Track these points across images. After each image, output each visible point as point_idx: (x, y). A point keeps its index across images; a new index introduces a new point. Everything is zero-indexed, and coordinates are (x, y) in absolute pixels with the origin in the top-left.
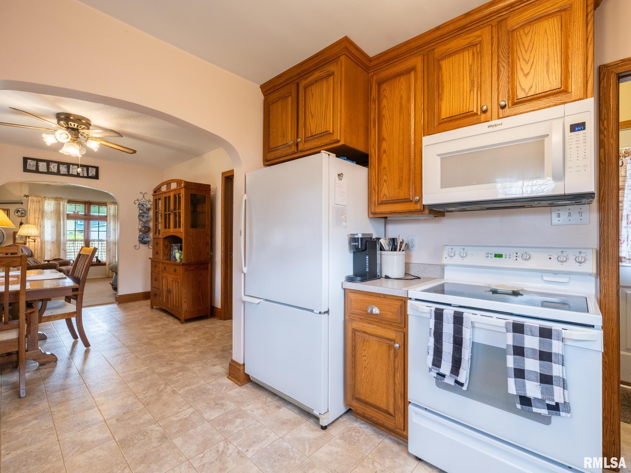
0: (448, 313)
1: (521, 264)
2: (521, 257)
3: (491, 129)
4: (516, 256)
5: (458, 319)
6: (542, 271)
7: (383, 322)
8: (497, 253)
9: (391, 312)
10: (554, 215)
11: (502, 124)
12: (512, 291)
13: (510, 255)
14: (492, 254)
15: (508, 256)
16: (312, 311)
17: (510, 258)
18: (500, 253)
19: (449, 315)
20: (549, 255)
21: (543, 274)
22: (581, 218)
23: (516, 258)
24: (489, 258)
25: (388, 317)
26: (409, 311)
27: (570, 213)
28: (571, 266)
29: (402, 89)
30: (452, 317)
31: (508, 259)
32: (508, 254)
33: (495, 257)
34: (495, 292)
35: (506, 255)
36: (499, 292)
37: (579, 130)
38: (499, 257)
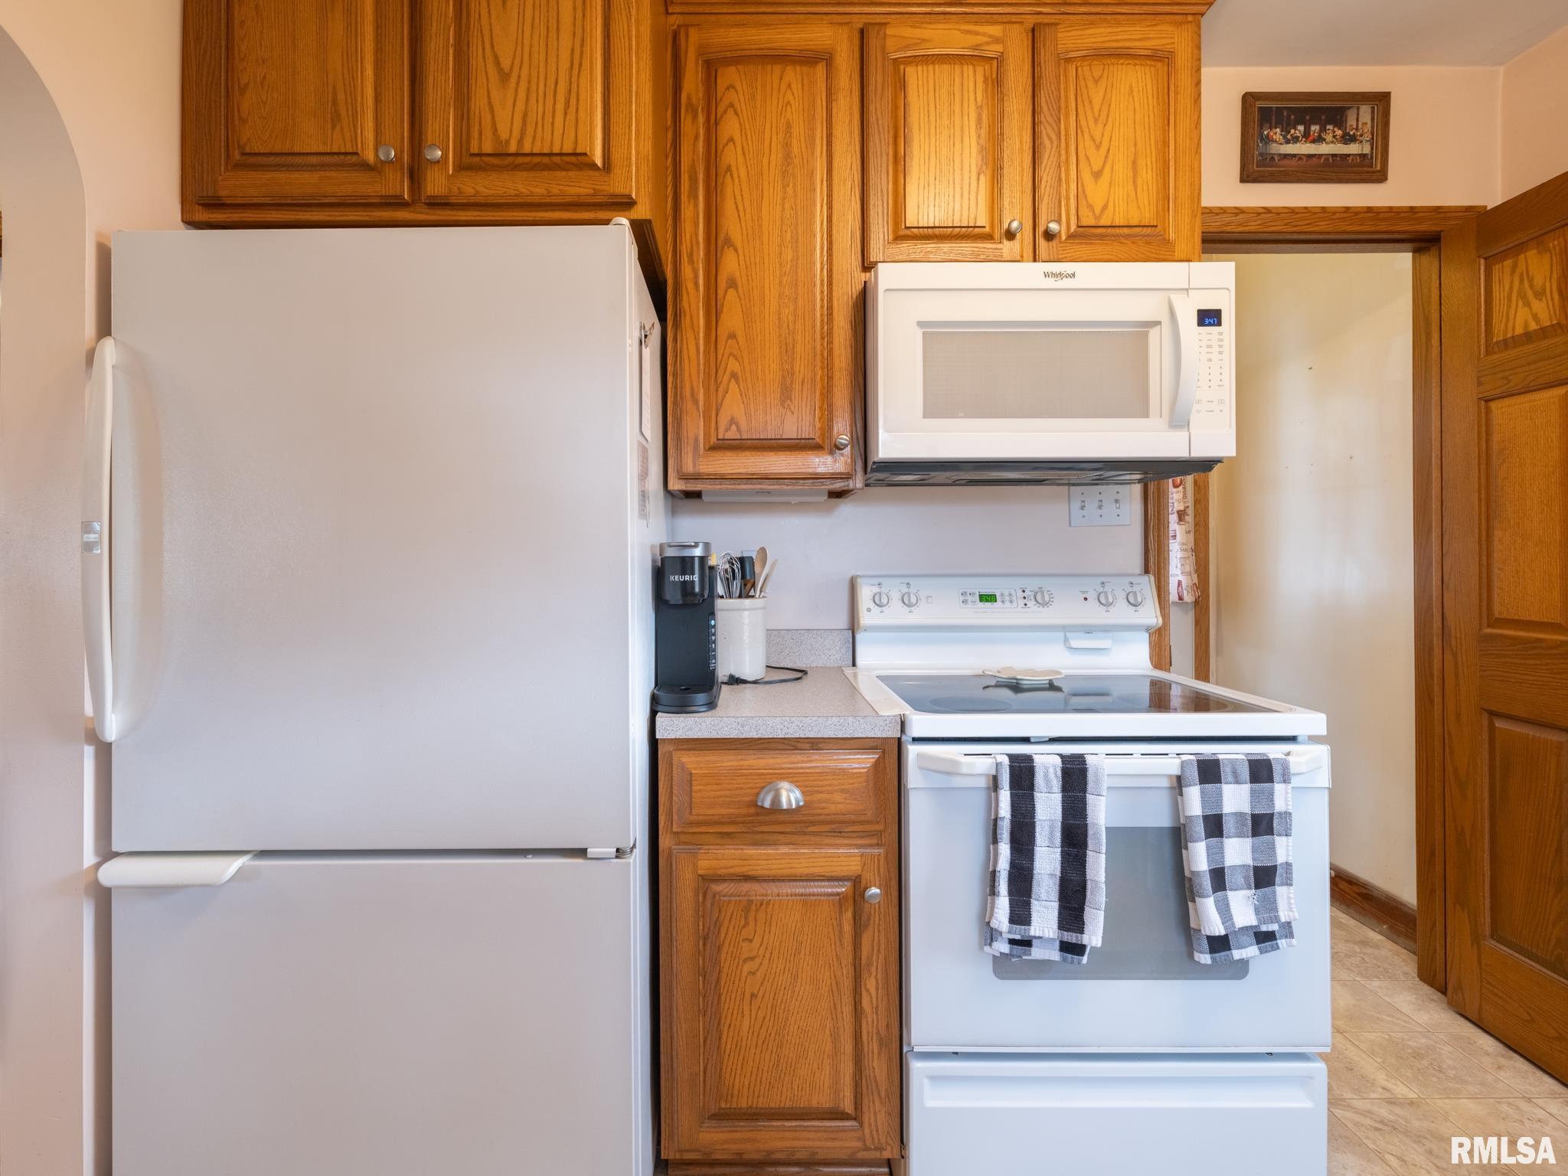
0: (1048, 763)
1: (1037, 615)
2: (1032, 598)
3: (1051, 283)
4: (1025, 598)
5: (1075, 776)
6: (1064, 628)
7: (812, 829)
8: (984, 591)
9: (843, 791)
10: (1076, 505)
11: (1074, 275)
12: (1047, 682)
13: (1010, 595)
14: (974, 594)
15: (1007, 598)
16: (581, 853)
17: (1011, 602)
18: (989, 591)
19: (1051, 770)
20: (1083, 592)
21: (1068, 634)
22: (1118, 512)
23: (1025, 601)
24: (970, 605)
25: (833, 808)
26: (914, 778)
27: (1101, 501)
28: (1122, 613)
29: (789, 103)
30: (1059, 773)
31: (1007, 604)
32: (1006, 593)
33: (981, 600)
34: (1016, 687)
35: (1002, 595)
36: (1025, 686)
37: (1210, 325)
38: (987, 601)
